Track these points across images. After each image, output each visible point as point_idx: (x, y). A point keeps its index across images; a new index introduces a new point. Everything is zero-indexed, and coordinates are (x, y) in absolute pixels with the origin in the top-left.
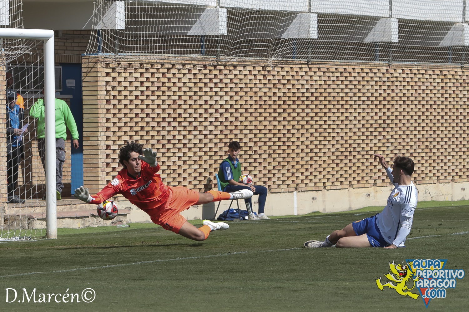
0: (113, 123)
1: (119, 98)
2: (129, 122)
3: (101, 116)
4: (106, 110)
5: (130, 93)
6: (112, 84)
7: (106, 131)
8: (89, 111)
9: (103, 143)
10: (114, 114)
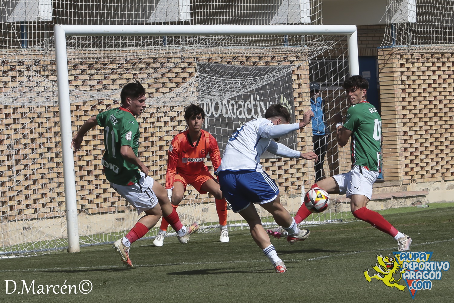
0: (409, 110)
1: (413, 86)
2: (424, 109)
3: (398, 104)
4: (401, 98)
5: (424, 82)
6: (407, 74)
7: (403, 118)
8: (386, 100)
9: (400, 129)
10: (410, 102)
